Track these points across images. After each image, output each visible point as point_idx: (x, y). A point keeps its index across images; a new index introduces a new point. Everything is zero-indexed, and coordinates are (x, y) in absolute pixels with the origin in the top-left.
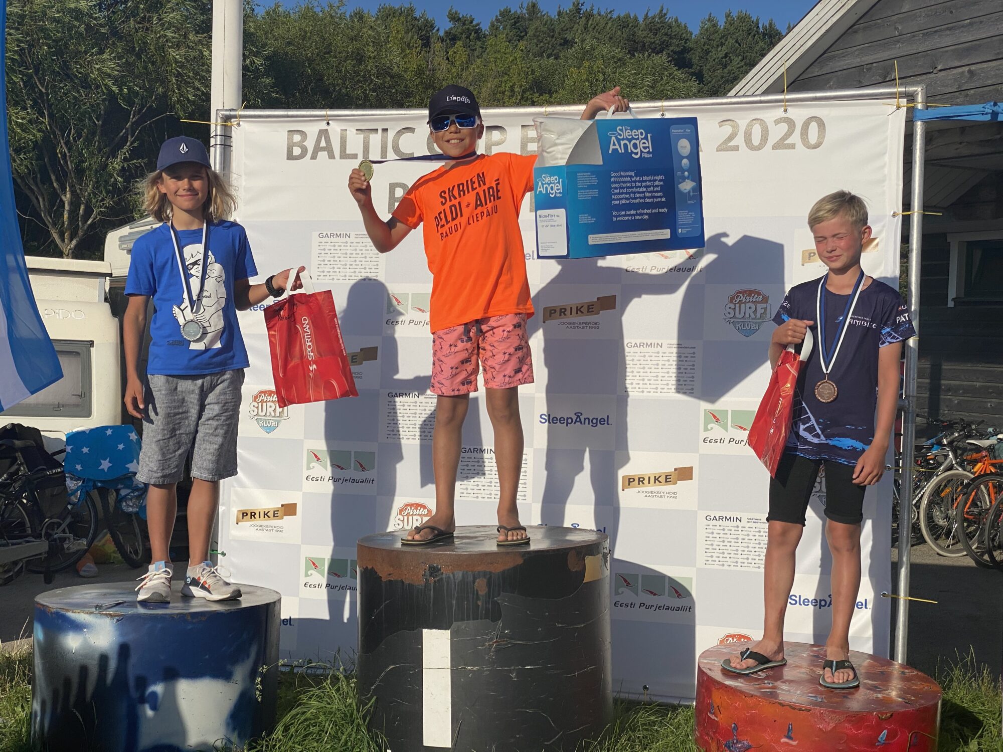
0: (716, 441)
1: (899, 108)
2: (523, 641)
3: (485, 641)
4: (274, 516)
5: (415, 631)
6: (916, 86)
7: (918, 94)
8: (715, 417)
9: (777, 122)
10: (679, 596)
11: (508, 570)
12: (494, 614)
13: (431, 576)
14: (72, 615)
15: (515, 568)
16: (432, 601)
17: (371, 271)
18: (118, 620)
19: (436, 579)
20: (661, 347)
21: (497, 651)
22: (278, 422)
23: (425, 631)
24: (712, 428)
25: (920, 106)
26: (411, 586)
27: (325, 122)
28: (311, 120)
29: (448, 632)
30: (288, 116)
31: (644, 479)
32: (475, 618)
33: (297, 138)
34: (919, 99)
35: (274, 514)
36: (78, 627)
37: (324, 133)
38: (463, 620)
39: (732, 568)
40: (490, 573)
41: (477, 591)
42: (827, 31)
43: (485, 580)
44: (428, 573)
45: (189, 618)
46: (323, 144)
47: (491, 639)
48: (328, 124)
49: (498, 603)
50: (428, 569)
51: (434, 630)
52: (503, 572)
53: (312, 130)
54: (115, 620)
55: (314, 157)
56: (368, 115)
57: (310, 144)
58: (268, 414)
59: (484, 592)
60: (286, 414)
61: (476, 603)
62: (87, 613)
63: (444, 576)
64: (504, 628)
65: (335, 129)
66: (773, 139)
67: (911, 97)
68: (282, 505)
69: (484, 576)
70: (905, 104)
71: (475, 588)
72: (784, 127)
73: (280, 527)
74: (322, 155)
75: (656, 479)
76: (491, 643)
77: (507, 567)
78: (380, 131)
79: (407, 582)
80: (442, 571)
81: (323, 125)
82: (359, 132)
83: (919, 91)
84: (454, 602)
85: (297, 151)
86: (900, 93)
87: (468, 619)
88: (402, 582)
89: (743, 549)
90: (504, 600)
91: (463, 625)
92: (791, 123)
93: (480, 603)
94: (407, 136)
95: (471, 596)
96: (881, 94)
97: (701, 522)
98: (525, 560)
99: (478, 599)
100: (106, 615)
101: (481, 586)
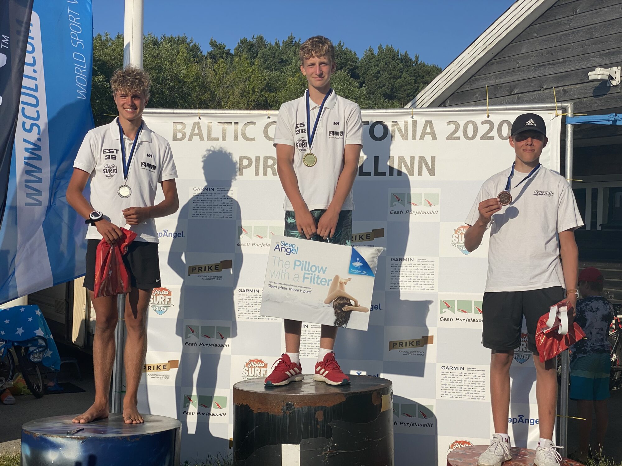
0: (448, 320)
1: (557, 116)
2: (346, 450)
3: (322, 451)
4: (163, 369)
5: (277, 445)
6: (567, 103)
7: (568, 108)
8: (447, 304)
9: (483, 123)
10: (425, 417)
11: (337, 405)
12: (327, 433)
13: (287, 409)
14: (52, 439)
15: (341, 404)
16: (288, 426)
17: (228, 211)
18: (83, 442)
19: (291, 411)
20: (413, 261)
21: (330, 457)
22: (167, 308)
23: (283, 445)
24: (445, 312)
25: (570, 115)
26: (274, 416)
27: (198, 117)
28: (188, 116)
29: (299, 445)
30: (174, 113)
31: (403, 343)
32: (316, 436)
33: (179, 127)
34: (570, 110)
35: (164, 367)
36: (55, 446)
37: (197, 124)
38: (308, 438)
39: (458, 399)
40: (326, 407)
41: (317, 419)
42: (475, 63)
43: (322, 412)
44: (285, 408)
45: (129, 439)
46: (196, 131)
47: (326, 450)
48: (200, 118)
49: (330, 426)
50: (285, 406)
51: (289, 445)
52: (334, 406)
53: (189, 122)
54: (81, 442)
55: (190, 139)
56: (226, 113)
57: (188, 131)
58: (160, 303)
59: (322, 419)
60: (172, 303)
61: (317, 427)
62: (62, 437)
63: (296, 410)
64: (334, 443)
65: (204, 121)
66: (481, 133)
67: (564, 110)
68: (169, 362)
69: (322, 409)
70: (561, 113)
71: (316, 417)
72: (487, 126)
73: (167, 376)
74: (196, 138)
75: (411, 343)
76: (326, 452)
77: (336, 403)
78: (233, 124)
79: (271, 414)
80: (295, 406)
81: (196, 119)
82: (220, 124)
83: (569, 106)
84: (302, 426)
85: (179, 135)
86: (558, 107)
87: (311, 437)
88: (268, 414)
89: (465, 387)
90: (334, 425)
91: (308, 441)
92: (491, 124)
93: (319, 427)
94: (251, 126)
95: (313, 422)
96: (546, 107)
97: (439, 370)
98: (347, 398)
99: (317, 424)
100: (75, 438)
101: (320, 416)
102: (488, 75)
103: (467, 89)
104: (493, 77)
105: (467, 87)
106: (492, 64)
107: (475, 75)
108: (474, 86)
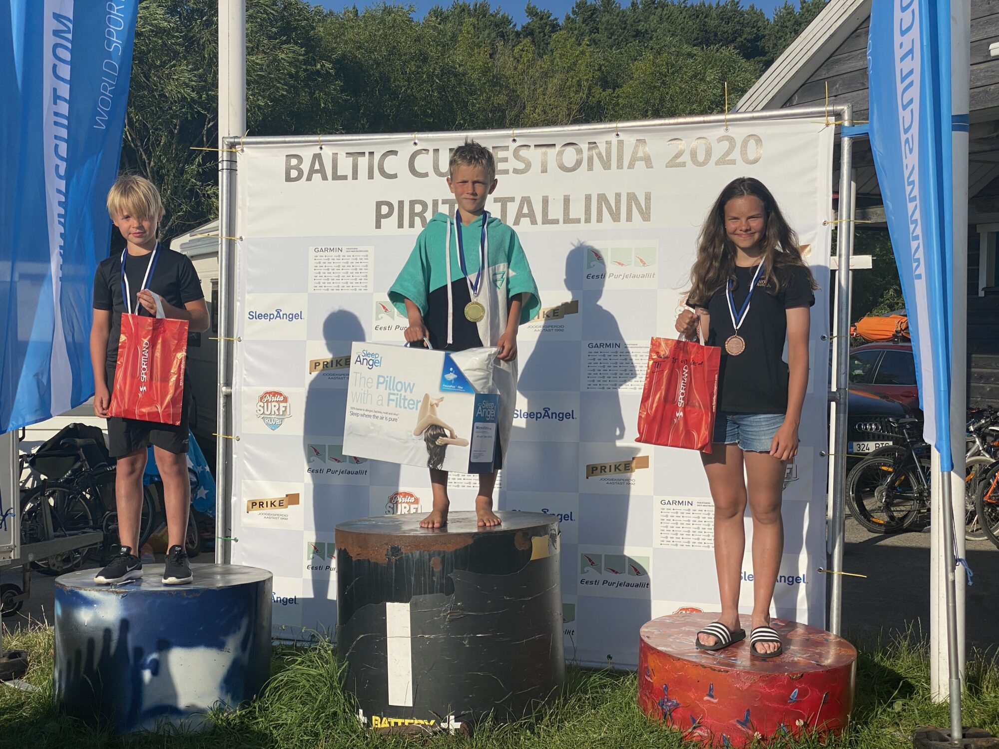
1: (827, 125)
2: (474, 612)
3: (440, 612)
4: (280, 506)
5: (380, 604)
6: (842, 105)
7: (844, 112)
9: (720, 140)
10: (638, 573)
11: (460, 549)
12: (447, 588)
13: (392, 555)
14: (83, 592)
15: (466, 547)
16: (394, 578)
17: (361, 281)
18: (123, 597)
19: (397, 558)
20: (619, 347)
21: (451, 621)
22: (282, 420)
23: (388, 604)
25: (846, 124)
26: (376, 564)
27: (319, 147)
28: (305, 146)
29: (408, 605)
30: (285, 142)
31: (605, 467)
32: (431, 592)
33: (294, 162)
34: (846, 116)
35: (280, 503)
36: (89, 603)
37: (317, 157)
38: (420, 594)
40: (444, 552)
41: (432, 568)
42: (832, 36)
43: (440, 559)
44: (390, 553)
45: (185, 594)
46: (317, 167)
47: (445, 611)
48: (321, 148)
49: (451, 579)
50: (390, 550)
51: (396, 603)
52: (456, 551)
53: (307, 154)
54: (120, 596)
55: (309, 179)
56: (356, 140)
57: (305, 167)
58: (273, 413)
59: (439, 569)
60: (288, 413)
61: (432, 579)
62: (97, 591)
63: (404, 555)
64: (456, 601)
65: (327, 153)
66: (716, 156)
67: (838, 115)
68: (287, 496)
69: (439, 555)
70: (834, 121)
71: (431, 566)
72: (726, 145)
73: (285, 516)
74: (317, 177)
75: (616, 468)
76: (445, 614)
77: (458, 547)
78: (367, 154)
79: (372, 561)
80: (402, 550)
81: (316, 150)
82: (348, 155)
83: (845, 109)
84: (413, 578)
85: (294, 174)
86: (829, 112)
87: (425, 593)
88: (368, 560)
89: (694, 530)
90: (457, 576)
91: (421, 598)
92: (731, 140)
93: (435, 579)
94: (390, 159)
95: (427, 573)
96: (811, 113)
97: (657, 507)
98: (475, 541)
99: (433, 575)
100: (113, 592)
101: (436, 564)
102: (853, 53)
103: (823, 77)
104: (860, 56)
105: (823, 74)
106: (858, 36)
107: (835, 55)
108: (833, 72)
